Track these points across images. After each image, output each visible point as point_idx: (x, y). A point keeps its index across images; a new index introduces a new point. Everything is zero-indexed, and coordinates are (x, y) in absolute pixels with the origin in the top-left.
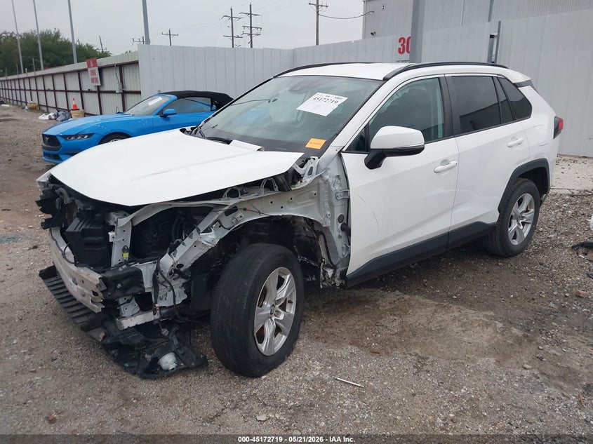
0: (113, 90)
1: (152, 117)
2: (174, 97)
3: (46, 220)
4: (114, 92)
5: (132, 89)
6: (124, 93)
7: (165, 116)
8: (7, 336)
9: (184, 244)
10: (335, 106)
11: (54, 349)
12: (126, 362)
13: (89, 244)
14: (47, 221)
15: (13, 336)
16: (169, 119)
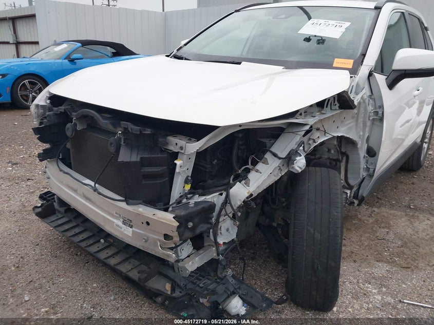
0: (8, 41)
1: (60, 61)
2: (79, 44)
3: (43, 150)
4: (8, 43)
5: (26, 40)
6: (18, 44)
7: (72, 61)
8: (12, 291)
9: (257, 171)
10: (343, 29)
11: (81, 302)
12: (182, 310)
13: (146, 176)
14: (46, 151)
15: (19, 291)
16: (75, 63)
